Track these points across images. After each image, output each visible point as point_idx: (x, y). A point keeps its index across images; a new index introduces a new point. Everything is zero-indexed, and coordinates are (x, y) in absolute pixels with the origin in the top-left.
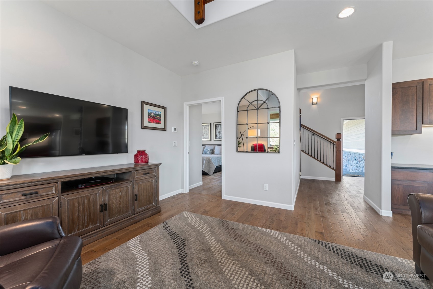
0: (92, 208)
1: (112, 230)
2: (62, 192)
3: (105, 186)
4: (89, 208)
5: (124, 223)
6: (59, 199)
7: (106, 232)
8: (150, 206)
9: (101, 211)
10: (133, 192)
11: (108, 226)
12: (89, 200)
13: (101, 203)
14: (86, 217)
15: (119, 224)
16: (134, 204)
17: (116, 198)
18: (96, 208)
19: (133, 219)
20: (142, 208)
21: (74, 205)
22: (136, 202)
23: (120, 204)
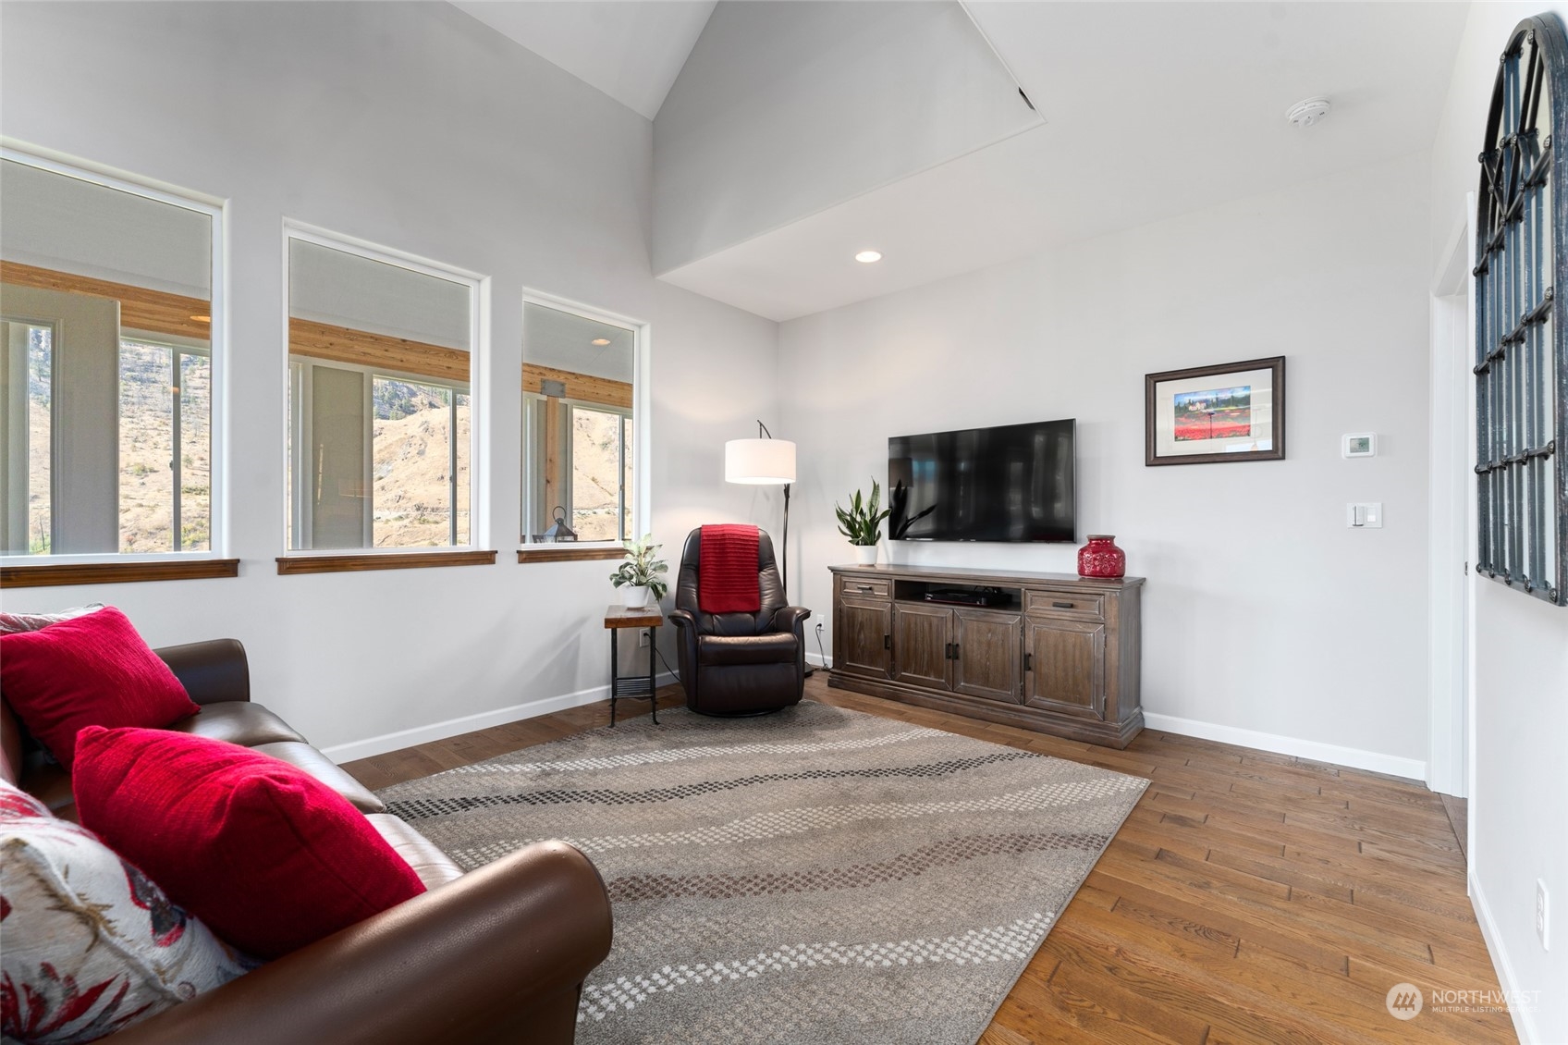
0: (934, 643)
1: (966, 707)
2: (896, 598)
3: (957, 607)
4: (931, 641)
5: (992, 710)
6: (893, 607)
7: (954, 705)
8: (1076, 707)
9: (948, 657)
10: (1022, 644)
11: (960, 695)
12: (930, 625)
13: (950, 641)
14: (926, 655)
15: (984, 707)
16: (1023, 678)
17: (980, 643)
18: (942, 646)
19: (1020, 716)
20: (1050, 700)
21: (909, 625)
22: (1030, 674)
23: (988, 659)
